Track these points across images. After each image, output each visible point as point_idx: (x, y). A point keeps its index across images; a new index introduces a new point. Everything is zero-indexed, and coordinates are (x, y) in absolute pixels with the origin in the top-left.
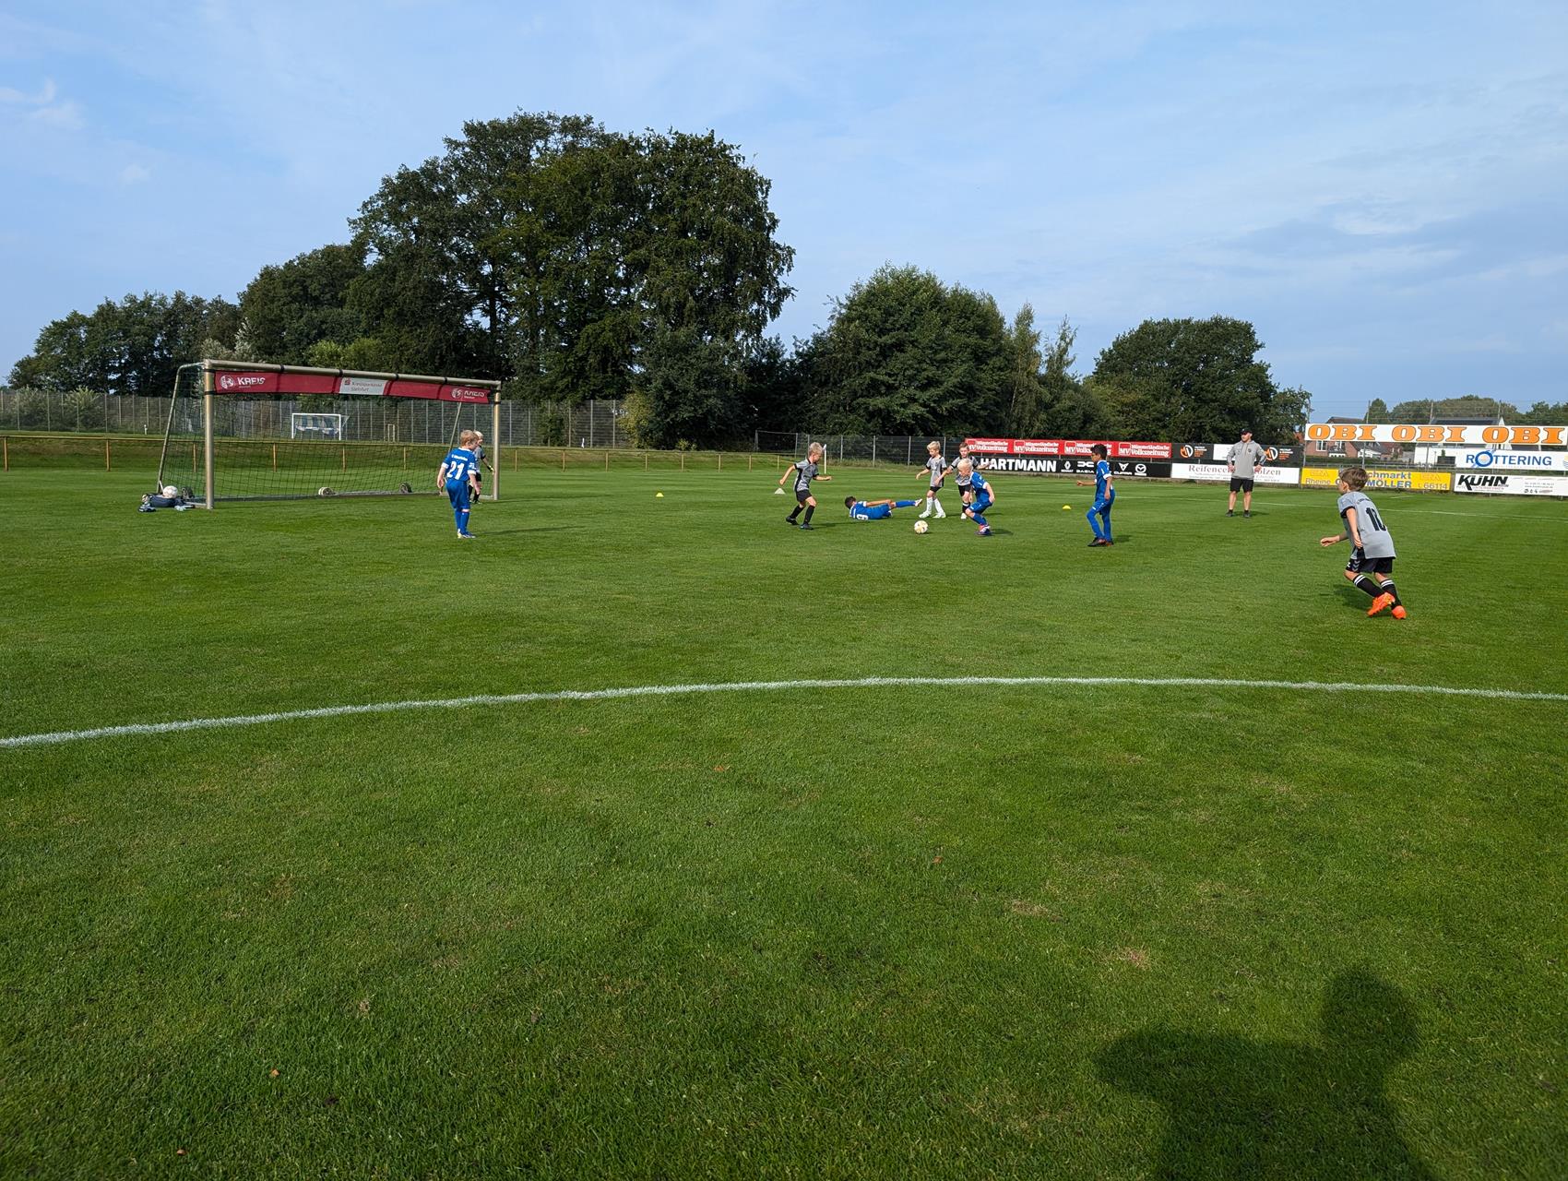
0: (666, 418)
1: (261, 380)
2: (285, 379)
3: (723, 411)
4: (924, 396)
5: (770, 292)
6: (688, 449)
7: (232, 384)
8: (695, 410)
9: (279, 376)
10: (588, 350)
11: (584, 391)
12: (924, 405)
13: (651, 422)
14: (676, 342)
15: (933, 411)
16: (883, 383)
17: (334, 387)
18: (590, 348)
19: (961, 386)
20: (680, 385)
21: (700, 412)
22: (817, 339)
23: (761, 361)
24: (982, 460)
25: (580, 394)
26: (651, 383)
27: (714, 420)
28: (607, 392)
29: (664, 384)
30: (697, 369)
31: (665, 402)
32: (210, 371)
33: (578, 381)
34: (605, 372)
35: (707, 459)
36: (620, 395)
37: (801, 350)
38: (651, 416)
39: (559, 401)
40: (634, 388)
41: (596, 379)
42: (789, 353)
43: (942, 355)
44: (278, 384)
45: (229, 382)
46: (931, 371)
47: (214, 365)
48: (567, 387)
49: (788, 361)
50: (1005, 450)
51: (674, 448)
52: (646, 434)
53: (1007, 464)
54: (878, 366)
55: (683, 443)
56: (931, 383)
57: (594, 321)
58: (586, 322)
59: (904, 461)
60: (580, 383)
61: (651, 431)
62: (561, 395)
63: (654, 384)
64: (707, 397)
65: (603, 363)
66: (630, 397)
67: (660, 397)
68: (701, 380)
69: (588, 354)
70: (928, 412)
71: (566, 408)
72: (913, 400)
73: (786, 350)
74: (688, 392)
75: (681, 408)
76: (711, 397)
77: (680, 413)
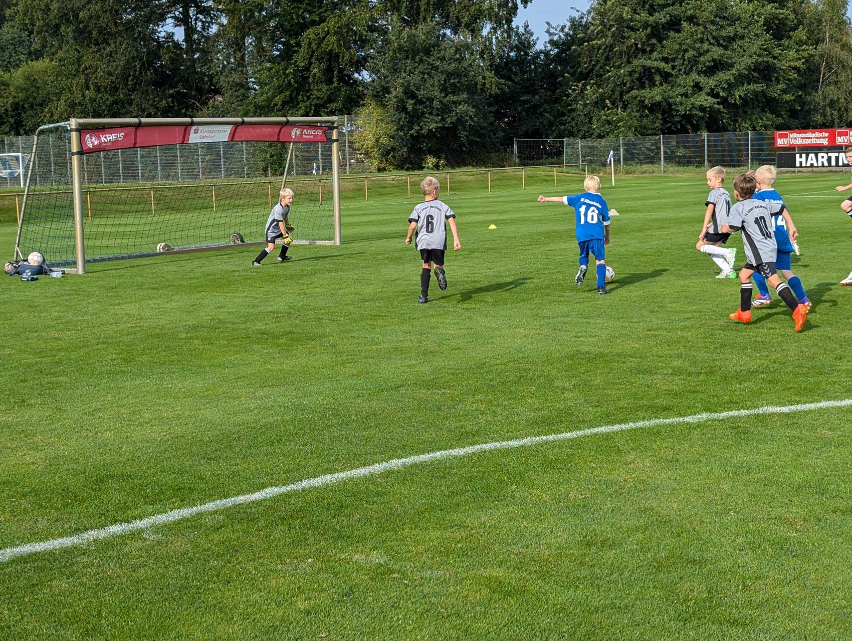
0: (410, 132)
1: (121, 135)
2: (140, 132)
3: (476, 119)
4: (712, 82)
6: (437, 167)
7: (96, 143)
8: (443, 119)
9: (136, 131)
10: (310, 59)
12: (713, 94)
13: (392, 137)
14: (415, 42)
15: (724, 102)
16: (658, 70)
17: (184, 137)
18: (312, 56)
19: (756, 68)
20: (421, 94)
22: (575, 24)
23: (509, 55)
24: (798, 156)
26: (389, 93)
27: (465, 130)
28: (333, 106)
29: (405, 93)
30: (442, 72)
31: (407, 113)
32: (77, 130)
33: (298, 94)
34: (330, 82)
35: (470, 178)
36: (351, 109)
37: (556, 38)
38: (392, 129)
40: (367, 99)
41: (320, 91)
42: (541, 43)
43: (729, 31)
44: (135, 139)
45: (93, 139)
46: (717, 52)
47: (80, 124)
49: (541, 52)
50: (825, 142)
51: (422, 168)
52: (388, 154)
53: (829, 159)
54: (652, 51)
55: (431, 160)
56: (716, 67)
57: (313, 23)
58: (304, 26)
59: (700, 163)
61: (393, 149)
64: (456, 103)
66: (364, 112)
67: (401, 108)
68: (447, 84)
69: (310, 63)
70: (718, 103)
72: (697, 87)
73: (538, 39)
74: (433, 100)
75: (426, 118)
76: (460, 104)
77: (426, 125)
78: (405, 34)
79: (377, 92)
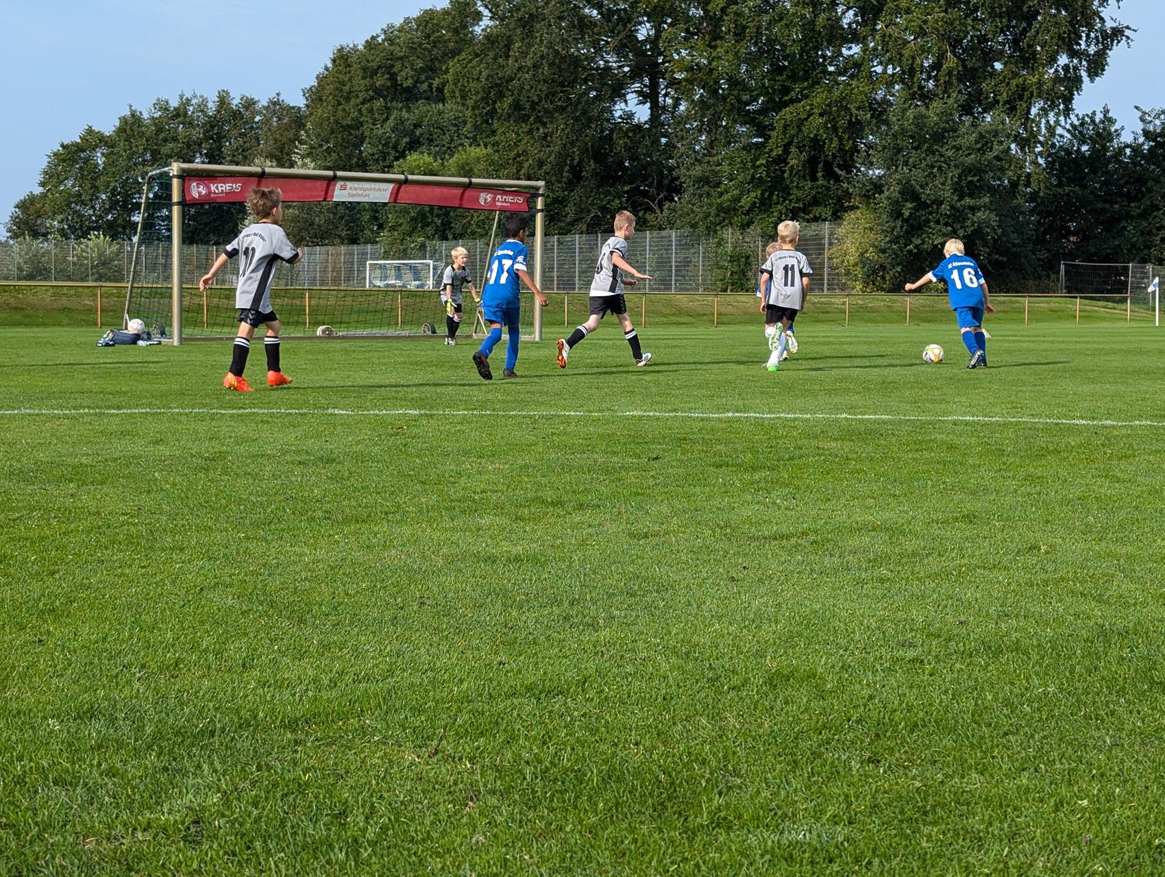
0: (906, 244)
1: (237, 187)
3: (1000, 231)
5: (1088, 36)
7: (204, 192)
10: (788, 145)
13: (883, 251)
14: (924, 126)
17: (326, 193)
18: (790, 142)
20: (927, 194)
23: (1079, 149)
29: (902, 193)
30: (956, 166)
31: (903, 220)
32: (178, 177)
36: (836, 214)
37: (1151, 128)
38: (883, 240)
39: (744, 226)
40: (855, 201)
41: (801, 190)
45: (201, 188)
47: (183, 170)
48: (754, 205)
49: (1127, 146)
52: (875, 271)
57: (796, 100)
61: (883, 267)
62: (746, 218)
63: (886, 193)
65: (812, 163)
66: (851, 216)
69: (788, 152)
71: (755, 240)
73: (1123, 128)
74: (942, 203)
75: (930, 228)
76: (979, 210)
77: (929, 237)
78: (910, 114)
79: (868, 191)
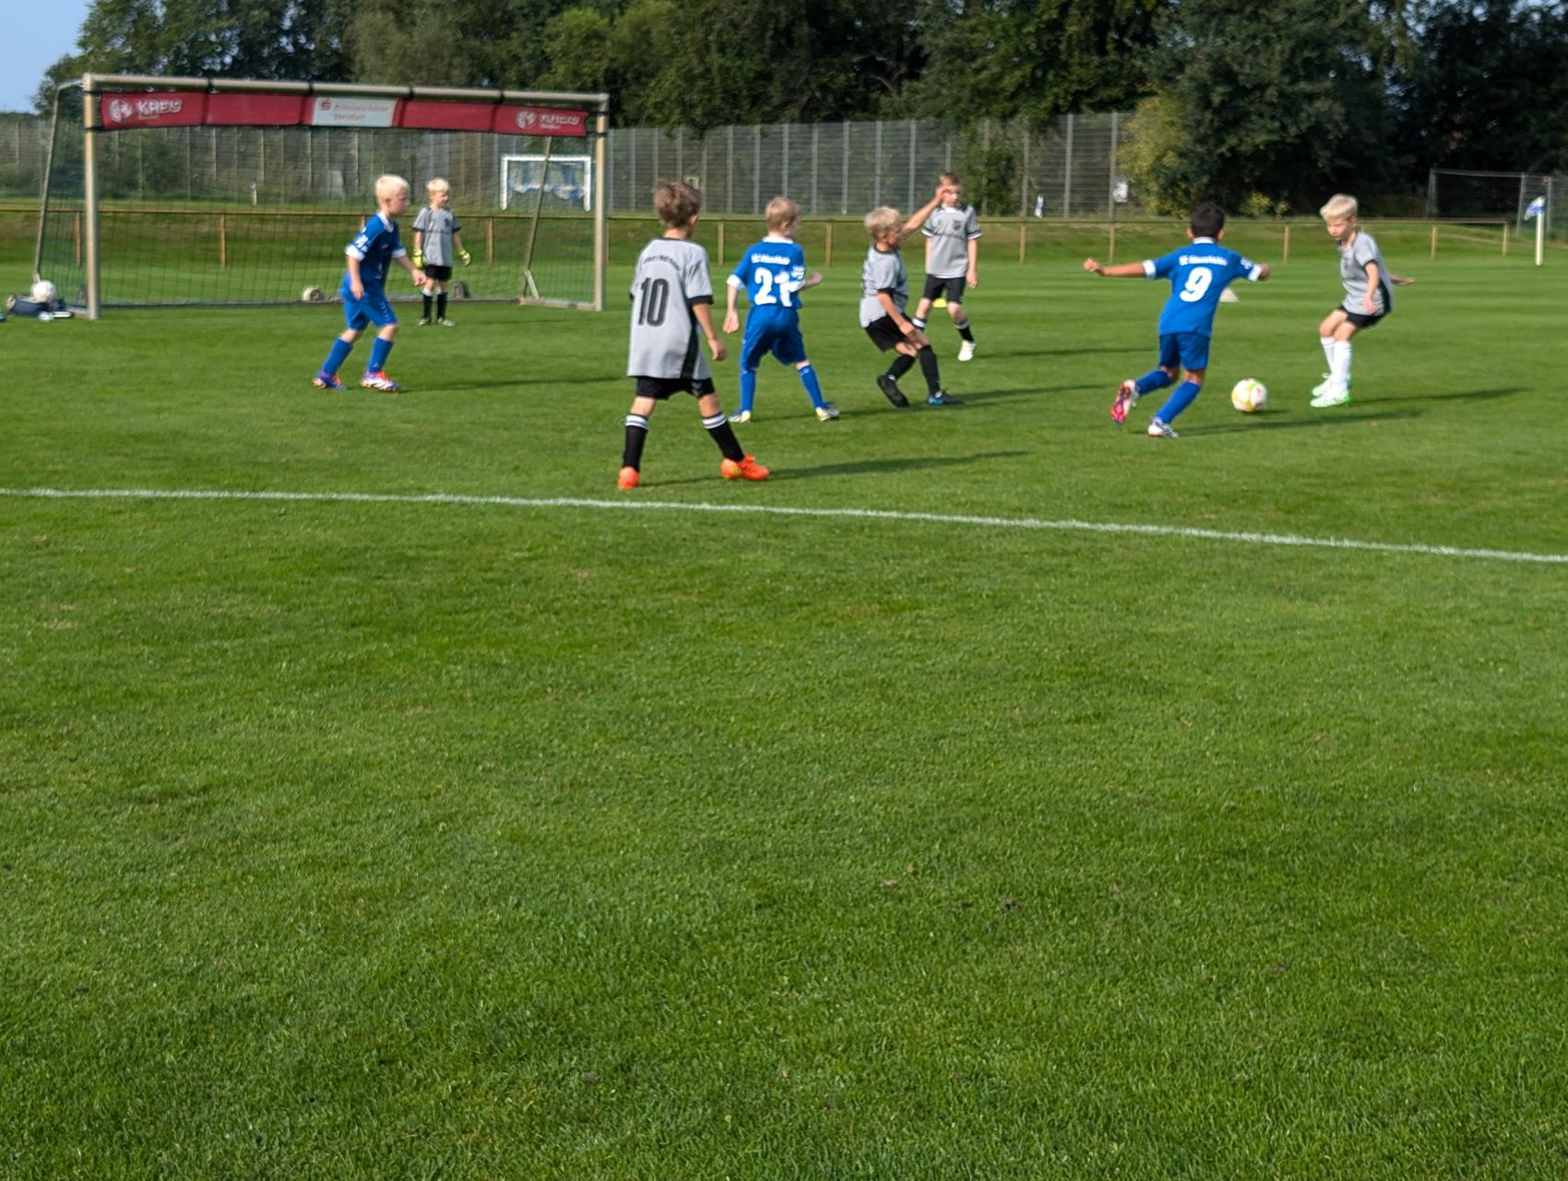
0: (1217, 146)
1: (175, 105)
3: (1346, 128)
6: (1271, 211)
7: (128, 113)
8: (1284, 127)
9: (204, 99)
11: (1057, 96)
13: (1186, 155)
21: (1293, 130)
25: (1046, 103)
28: (1105, 96)
29: (1213, 72)
33: (1045, 73)
34: (1102, 52)
36: (1126, 103)
38: (1186, 140)
39: (1006, 117)
40: (1152, 85)
44: (204, 110)
45: (124, 108)
48: (1021, 87)
55: (1259, 201)
60: (1050, 76)
62: (1009, 106)
63: (1190, 73)
64: (1311, 97)
67: (1204, 100)
68: (1298, 61)
71: (1020, 135)
75: (1251, 123)
77: (1249, 136)
79: (1168, 71)
